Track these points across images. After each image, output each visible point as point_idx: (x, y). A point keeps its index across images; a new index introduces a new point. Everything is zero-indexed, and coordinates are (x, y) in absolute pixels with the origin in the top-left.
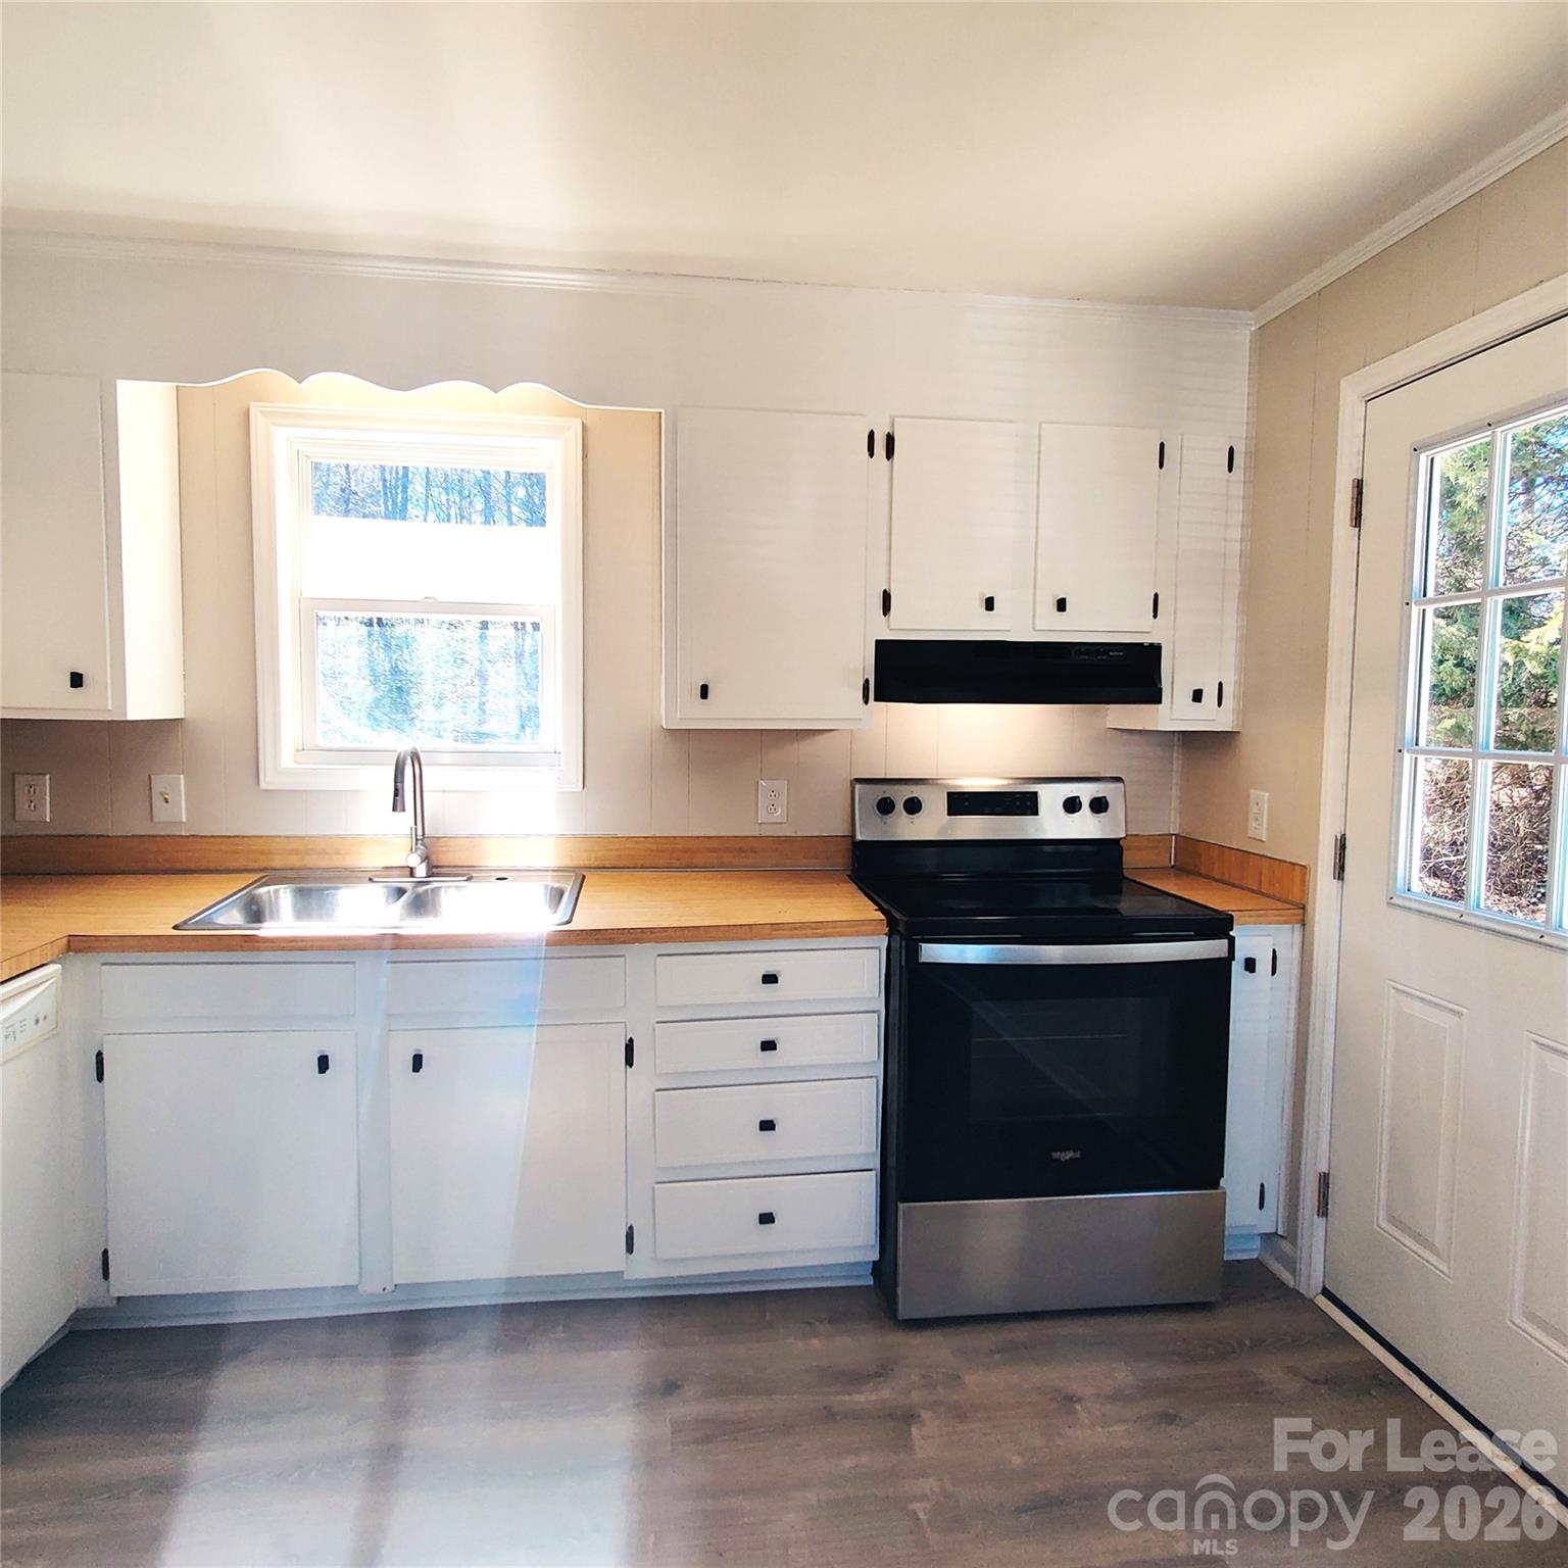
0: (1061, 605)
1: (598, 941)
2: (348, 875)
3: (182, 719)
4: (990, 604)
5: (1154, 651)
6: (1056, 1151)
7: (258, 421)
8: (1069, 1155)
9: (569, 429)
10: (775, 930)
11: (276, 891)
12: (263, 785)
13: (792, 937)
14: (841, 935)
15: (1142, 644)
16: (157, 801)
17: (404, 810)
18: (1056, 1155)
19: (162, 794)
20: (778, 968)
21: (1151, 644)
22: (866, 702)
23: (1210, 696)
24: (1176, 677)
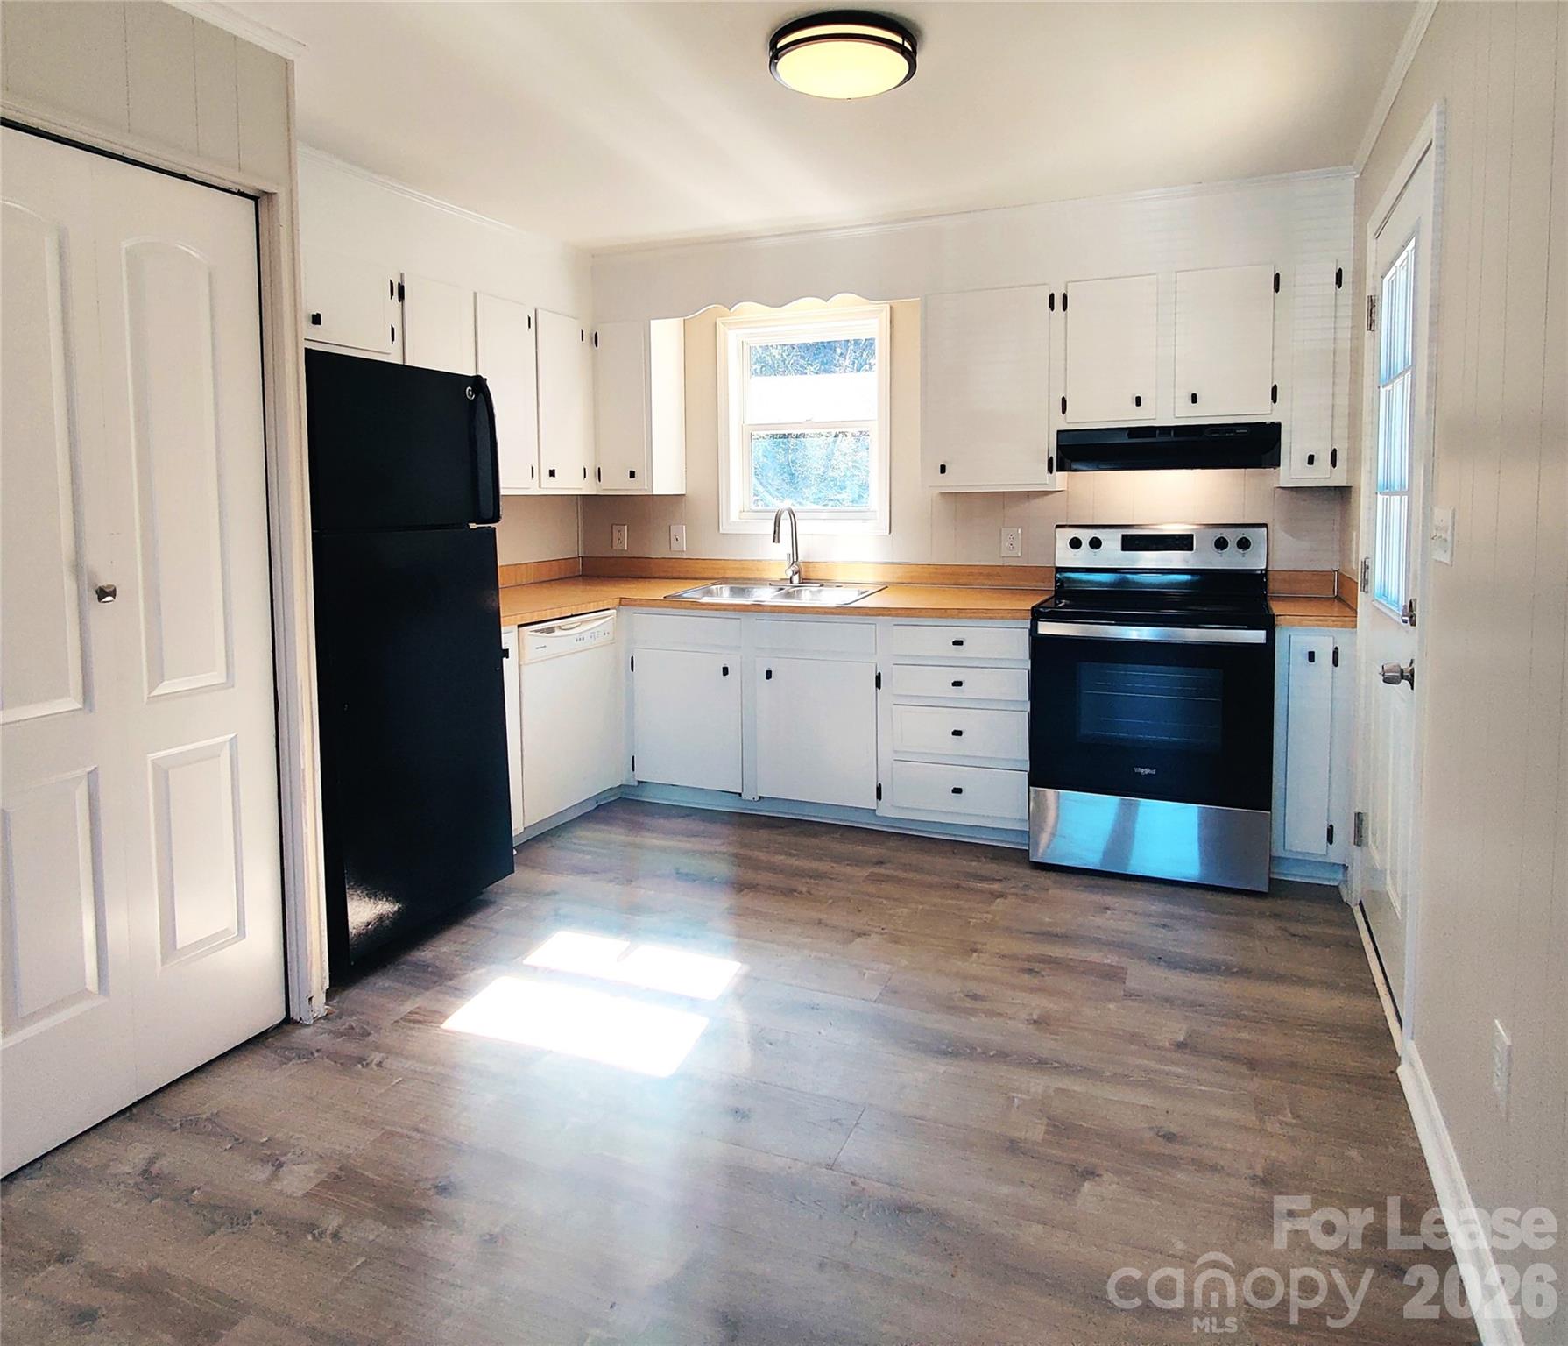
0: (1194, 399)
1: (859, 614)
2: (761, 582)
3: (684, 495)
4: (1138, 401)
5: (1275, 428)
6: (1137, 767)
7: (720, 328)
8: (1147, 771)
9: (882, 311)
10: (960, 614)
11: (721, 588)
12: (721, 531)
13: (970, 618)
14: (1002, 618)
15: (1265, 423)
16: (673, 539)
17: (779, 542)
18: (1136, 770)
19: (675, 536)
20: (964, 637)
21: (1272, 423)
22: (1051, 473)
23: (1324, 458)
24: (1293, 448)
